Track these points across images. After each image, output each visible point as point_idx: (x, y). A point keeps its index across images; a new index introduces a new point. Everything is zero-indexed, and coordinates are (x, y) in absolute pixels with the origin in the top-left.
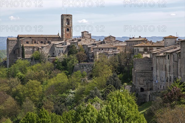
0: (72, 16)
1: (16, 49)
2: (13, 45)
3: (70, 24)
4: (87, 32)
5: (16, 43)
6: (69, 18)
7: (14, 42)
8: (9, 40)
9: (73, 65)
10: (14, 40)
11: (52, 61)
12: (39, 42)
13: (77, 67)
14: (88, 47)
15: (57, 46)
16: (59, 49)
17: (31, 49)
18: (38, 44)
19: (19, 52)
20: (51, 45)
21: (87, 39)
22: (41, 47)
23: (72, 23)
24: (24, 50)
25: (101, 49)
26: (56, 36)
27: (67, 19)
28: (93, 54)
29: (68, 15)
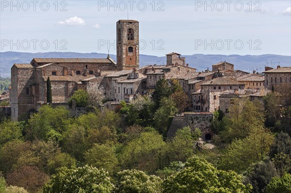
0: (138, 22)
1: (31, 86)
2: (24, 77)
3: (135, 38)
4: (178, 54)
5: (30, 73)
6: (134, 28)
7: (27, 73)
8: (18, 69)
9: (170, 117)
10: (27, 69)
11: (114, 109)
12: (73, 72)
13: (180, 121)
14: (190, 83)
15: (119, 80)
16: (124, 86)
17: (62, 86)
18: (72, 75)
19: (37, 91)
20: (101, 78)
21: (181, 68)
22: (80, 83)
23: (138, 36)
24: (51, 87)
25: (217, 87)
26: (105, 61)
27: (130, 29)
28: (202, 96)
29: (130, 22)
